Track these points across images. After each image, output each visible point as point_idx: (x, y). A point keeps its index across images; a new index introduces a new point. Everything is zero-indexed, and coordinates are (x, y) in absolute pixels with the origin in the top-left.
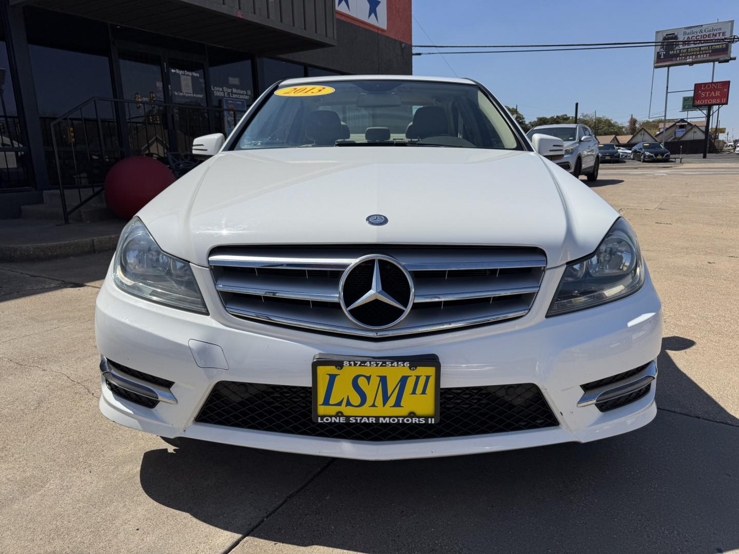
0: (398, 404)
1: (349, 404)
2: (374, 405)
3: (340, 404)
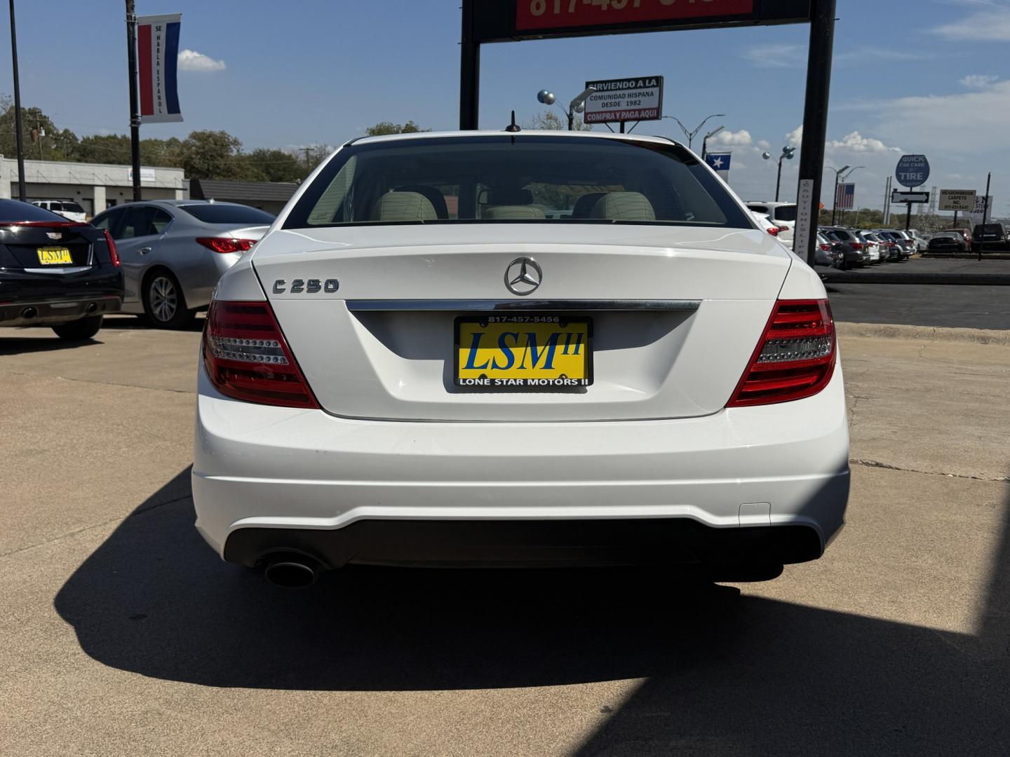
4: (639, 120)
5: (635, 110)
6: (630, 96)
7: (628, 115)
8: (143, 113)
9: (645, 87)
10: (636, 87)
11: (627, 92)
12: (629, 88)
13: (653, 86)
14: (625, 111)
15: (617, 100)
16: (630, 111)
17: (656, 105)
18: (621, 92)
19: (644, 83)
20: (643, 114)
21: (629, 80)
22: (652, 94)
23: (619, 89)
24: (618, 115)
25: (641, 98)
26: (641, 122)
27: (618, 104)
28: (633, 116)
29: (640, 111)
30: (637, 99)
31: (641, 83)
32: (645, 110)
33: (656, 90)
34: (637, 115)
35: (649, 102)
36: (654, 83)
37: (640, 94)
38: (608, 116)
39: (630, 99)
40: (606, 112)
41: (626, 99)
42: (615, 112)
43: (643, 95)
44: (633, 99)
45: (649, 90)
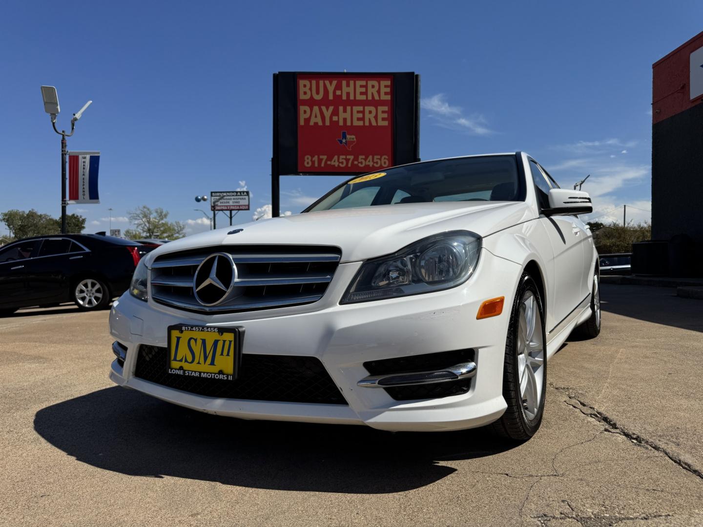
0: (212, 363)
1: (186, 361)
2: (199, 363)
3: (181, 361)
4: (239, 210)
5: (237, 206)
6: (234, 199)
7: (233, 208)
8: (71, 199)
9: (241, 195)
10: (237, 195)
11: (232, 197)
12: (233, 196)
13: (245, 195)
14: (232, 206)
15: (228, 201)
16: (234, 206)
17: (247, 204)
18: (230, 197)
19: (241, 194)
20: (241, 208)
21: (233, 192)
22: (245, 199)
23: (228, 196)
24: (229, 207)
25: (239, 200)
26: (240, 211)
27: (229, 202)
28: (236, 208)
29: (239, 206)
30: (238, 201)
31: (239, 194)
32: (242, 206)
33: (247, 197)
34: (238, 208)
35: (244, 202)
36: (245, 193)
37: (239, 198)
38: (224, 208)
39: (234, 201)
40: (223, 206)
41: (232, 200)
42: (227, 206)
43: (241, 199)
44: (236, 201)
45: (244, 197)
